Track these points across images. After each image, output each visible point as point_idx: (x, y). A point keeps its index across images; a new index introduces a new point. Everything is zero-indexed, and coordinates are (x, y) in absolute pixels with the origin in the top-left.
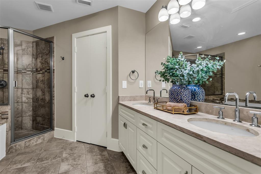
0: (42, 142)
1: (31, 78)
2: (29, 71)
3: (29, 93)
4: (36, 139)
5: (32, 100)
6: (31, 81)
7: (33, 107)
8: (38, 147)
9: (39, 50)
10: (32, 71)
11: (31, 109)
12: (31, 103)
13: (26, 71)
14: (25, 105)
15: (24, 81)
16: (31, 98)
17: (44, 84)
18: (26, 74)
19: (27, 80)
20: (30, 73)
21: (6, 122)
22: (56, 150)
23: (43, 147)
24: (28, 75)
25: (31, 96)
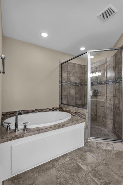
0: (111, 150)
1: (112, 87)
2: (111, 82)
3: (111, 100)
4: (105, 144)
5: (112, 106)
6: (112, 90)
7: (113, 113)
8: (104, 154)
9: (116, 62)
10: (112, 82)
11: (112, 114)
12: (112, 109)
13: (109, 82)
14: (108, 110)
15: (108, 90)
16: (112, 104)
17: (119, 93)
18: (109, 84)
19: (110, 89)
20: (111, 83)
21: (84, 121)
22: (116, 173)
23: (108, 157)
24: (110, 85)
25: (112, 103)
